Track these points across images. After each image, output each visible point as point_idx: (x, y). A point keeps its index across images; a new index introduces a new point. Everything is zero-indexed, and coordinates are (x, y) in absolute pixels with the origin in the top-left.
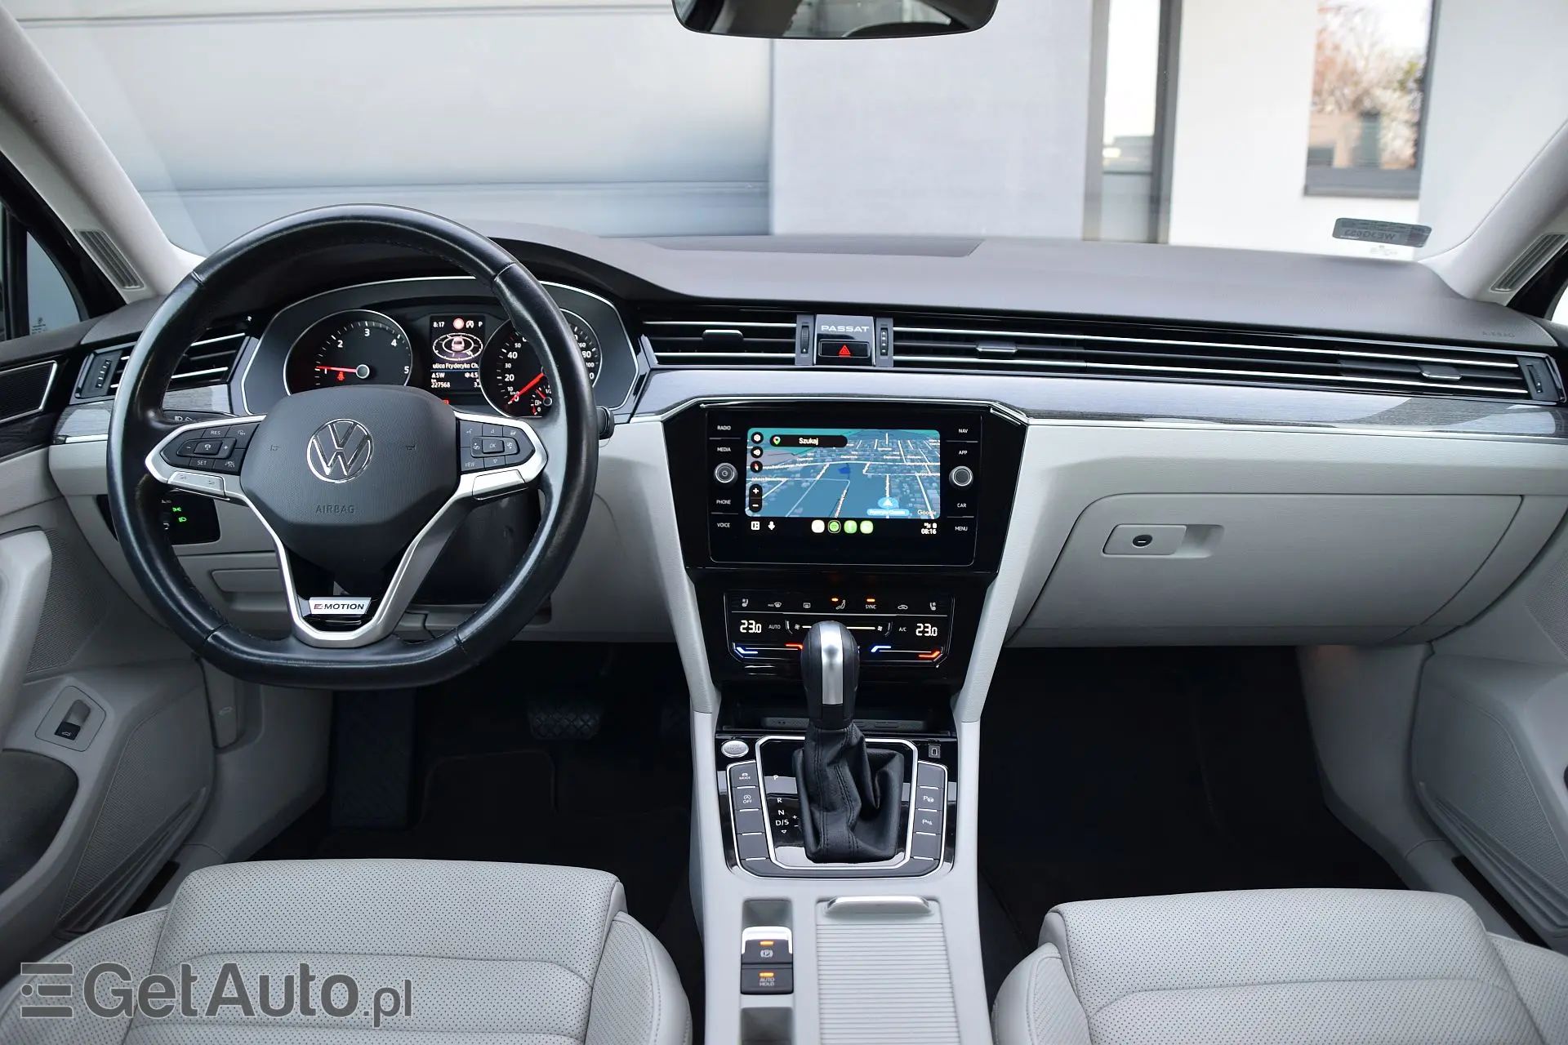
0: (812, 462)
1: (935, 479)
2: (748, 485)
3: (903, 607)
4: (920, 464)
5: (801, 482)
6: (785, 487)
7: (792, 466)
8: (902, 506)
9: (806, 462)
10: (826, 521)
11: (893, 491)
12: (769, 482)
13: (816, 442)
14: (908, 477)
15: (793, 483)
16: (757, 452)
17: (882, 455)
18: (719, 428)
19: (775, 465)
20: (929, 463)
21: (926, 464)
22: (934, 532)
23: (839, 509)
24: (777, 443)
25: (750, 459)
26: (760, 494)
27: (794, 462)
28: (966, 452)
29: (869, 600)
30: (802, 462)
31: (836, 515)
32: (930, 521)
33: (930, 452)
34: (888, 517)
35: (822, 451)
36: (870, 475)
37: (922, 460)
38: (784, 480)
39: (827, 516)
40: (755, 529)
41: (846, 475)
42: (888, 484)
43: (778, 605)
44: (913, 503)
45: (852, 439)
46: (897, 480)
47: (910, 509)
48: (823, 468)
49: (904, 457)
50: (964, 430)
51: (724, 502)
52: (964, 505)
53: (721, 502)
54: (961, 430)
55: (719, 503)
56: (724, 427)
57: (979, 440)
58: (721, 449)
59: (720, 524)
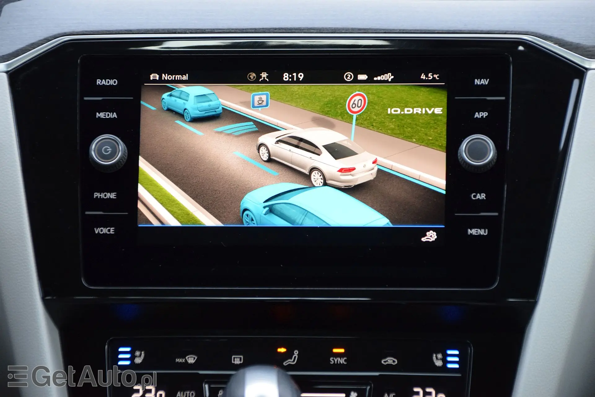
3: (390, 361)
18: (99, 82)
28: (485, 114)
29: (335, 350)
43: (191, 360)
50: (482, 80)
51: (105, 195)
52: (483, 196)
53: (102, 195)
54: (479, 80)
55: (97, 197)
56: (107, 80)
57: (507, 95)
58: (101, 113)
59: (98, 229)
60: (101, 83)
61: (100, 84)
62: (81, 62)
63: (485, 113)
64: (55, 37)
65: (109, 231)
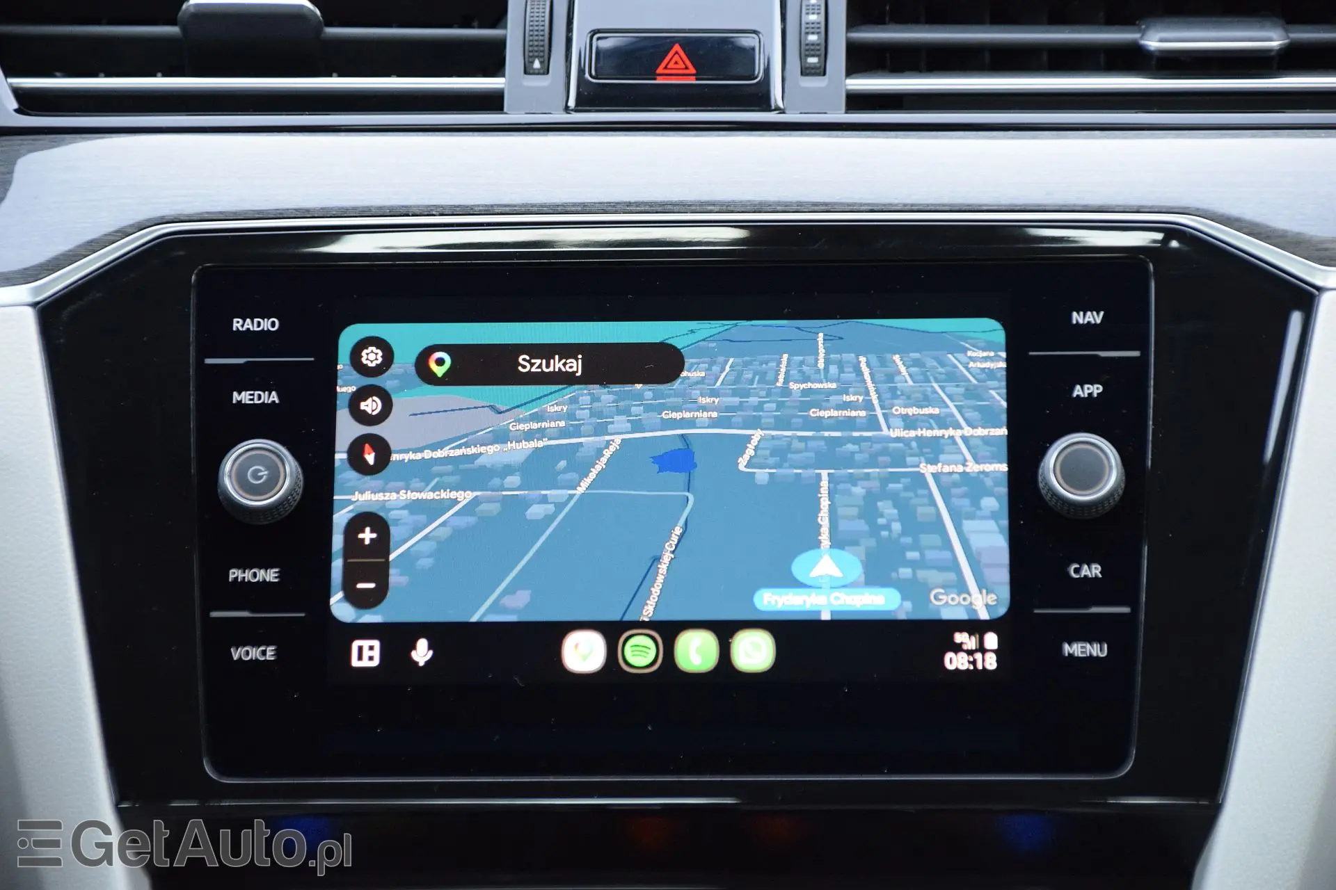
0: (563, 433)
1: (989, 482)
2: (341, 518)
4: (938, 433)
5: (526, 504)
6: (471, 520)
7: (492, 449)
8: (875, 576)
9: (541, 434)
10: (613, 632)
11: (843, 526)
12: (414, 506)
13: (575, 366)
14: (895, 478)
15: (495, 508)
16: (371, 406)
17: (806, 406)
18: (237, 324)
19: (434, 447)
20: (968, 431)
21: (958, 433)
22: (991, 662)
23: (656, 590)
24: (440, 371)
25: (347, 430)
26: (383, 544)
27: (501, 437)
28: (1096, 389)
30: (529, 436)
31: (648, 613)
32: (976, 627)
33: (971, 393)
34: (826, 616)
35: (595, 399)
36: (762, 475)
37: (943, 422)
38: (465, 497)
39: (615, 616)
40: (365, 663)
41: (682, 477)
42: (825, 503)
44: (913, 564)
45: (700, 353)
46: (858, 490)
47: (908, 589)
48: (599, 453)
49: (879, 412)
50: (1089, 313)
51: (255, 575)
52: (1095, 571)
53: (246, 575)
54: (1081, 313)
55: (237, 578)
56: (256, 320)
57: (1143, 346)
58: (243, 393)
59: (239, 649)
60: (242, 326)
61: (241, 329)
62: (196, 280)
63: (1096, 386)
64: (141, 227)
65: (264, 653)
